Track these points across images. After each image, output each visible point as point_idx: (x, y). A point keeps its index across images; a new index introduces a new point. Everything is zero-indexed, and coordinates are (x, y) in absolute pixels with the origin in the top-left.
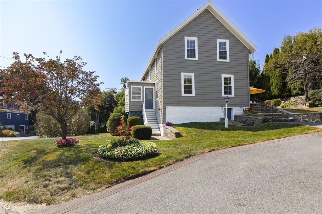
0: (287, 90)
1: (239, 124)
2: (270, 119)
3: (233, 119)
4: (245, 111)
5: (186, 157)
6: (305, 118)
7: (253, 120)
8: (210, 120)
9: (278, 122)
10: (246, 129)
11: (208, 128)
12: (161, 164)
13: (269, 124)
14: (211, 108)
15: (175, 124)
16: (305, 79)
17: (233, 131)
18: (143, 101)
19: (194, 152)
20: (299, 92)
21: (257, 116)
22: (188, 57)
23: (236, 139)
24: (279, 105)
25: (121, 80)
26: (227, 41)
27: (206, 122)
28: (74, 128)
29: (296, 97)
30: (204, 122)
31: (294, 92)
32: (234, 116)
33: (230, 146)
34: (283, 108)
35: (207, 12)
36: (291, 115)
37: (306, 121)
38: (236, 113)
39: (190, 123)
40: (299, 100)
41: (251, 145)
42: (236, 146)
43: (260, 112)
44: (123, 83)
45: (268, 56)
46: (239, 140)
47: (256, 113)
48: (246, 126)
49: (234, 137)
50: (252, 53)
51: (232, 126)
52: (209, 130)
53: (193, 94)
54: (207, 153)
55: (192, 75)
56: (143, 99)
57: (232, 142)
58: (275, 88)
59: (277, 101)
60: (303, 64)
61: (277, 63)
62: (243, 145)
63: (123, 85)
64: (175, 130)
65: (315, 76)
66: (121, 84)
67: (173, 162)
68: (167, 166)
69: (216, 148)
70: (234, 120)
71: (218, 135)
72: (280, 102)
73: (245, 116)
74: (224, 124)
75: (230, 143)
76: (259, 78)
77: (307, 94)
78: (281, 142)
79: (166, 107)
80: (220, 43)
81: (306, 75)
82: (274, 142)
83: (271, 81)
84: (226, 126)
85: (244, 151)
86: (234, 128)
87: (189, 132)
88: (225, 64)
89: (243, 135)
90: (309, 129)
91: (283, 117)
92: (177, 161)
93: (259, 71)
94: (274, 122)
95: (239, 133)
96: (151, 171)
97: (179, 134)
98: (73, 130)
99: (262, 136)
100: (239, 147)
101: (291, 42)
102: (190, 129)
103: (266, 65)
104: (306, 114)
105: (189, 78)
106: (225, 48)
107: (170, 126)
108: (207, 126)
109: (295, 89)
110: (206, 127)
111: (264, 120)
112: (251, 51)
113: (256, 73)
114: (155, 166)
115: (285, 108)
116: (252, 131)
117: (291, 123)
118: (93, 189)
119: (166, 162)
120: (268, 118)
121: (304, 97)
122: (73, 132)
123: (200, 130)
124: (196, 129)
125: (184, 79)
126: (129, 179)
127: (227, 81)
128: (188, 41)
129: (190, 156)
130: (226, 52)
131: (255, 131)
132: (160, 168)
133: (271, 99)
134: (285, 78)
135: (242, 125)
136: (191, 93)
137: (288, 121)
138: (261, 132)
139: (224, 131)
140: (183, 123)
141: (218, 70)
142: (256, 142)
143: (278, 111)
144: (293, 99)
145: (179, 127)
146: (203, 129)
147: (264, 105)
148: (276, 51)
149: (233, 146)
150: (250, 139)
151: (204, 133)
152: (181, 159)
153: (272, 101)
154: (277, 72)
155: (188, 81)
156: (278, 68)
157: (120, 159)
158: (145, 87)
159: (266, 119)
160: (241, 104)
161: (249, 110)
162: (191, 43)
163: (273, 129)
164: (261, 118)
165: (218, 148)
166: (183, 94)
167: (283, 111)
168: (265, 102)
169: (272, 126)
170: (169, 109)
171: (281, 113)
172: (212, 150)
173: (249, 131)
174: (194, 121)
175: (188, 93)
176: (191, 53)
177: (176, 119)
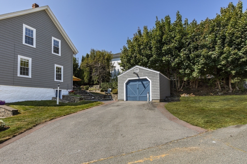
0: (92, 81)
1: (66, 102)
2: (83, 98)
3: (61, 98)
4: (70, 93)
5: (33, 126)
6: (98, 98)
7: (74, 99)
8: (44, 99)
9: (87, 100)
10: (71, 105)
11: (44, 105)
12: (14, 134)
13: (83, 101)
14: (43, 89)
15: (8, 103)
16: (100, 76)
17: (63, 107)
19: (39, 122)
20: (97, 83)
21: (77, 96)
22: (26, 43)
23: (66, 111)
24: (88, 90)
26: (59, 41)
27: (40, 100)
29: (96, 86)
30: (38, 100)
31: (95, 83)
32: (62, 96)
33: (63, 116)
34: (90, 92)
35: (44, 12)
36: (93, 96)
37: (99, 99)
38: (64, 94)
39: (25, 101)
40: (97, 87)
41: (74, 113)
42: (66, 115)
43: (78, 94)
45: (83, 57)
46: (67, 112)
47: (76, 94)
48: (70, 103)
49: (64, 110)
50: (75, 55)
51: (61, 103)
52: (44, 107)
53: (30, 76)
54: (48, 122)
55: (30, 60)
57: (64, 113)
58: (86, 78)
59: (87, 87)
60: (99, 68)
61: (87, 64)
62: (70, 114)
64: (11, 108)
65: (103, 75)
67: (24, 131)
68: (20, 134)
69: (54, 118)
70: (63, 99)
71: (52, 110)
72: (88, 87)
73: (70, 96)
74: (56, 102)
75: (63, 114)
76: (78, 71)
77: (100, 85)
78: (88, 111)
80: (54, 40)
81: (100, 74)
82: (85, 111)
83: (84, 74)
84: (58, 103)
85: (71, 117)
86: (63, 104)
87: (27, 109)
88: (58, 57)
89: (69, 109)
90: (99, 103)
91: (90, 97)
92: (27, 130)
93: (78, 65)
94: (86, 100)
95: (66, 107)
96: (6, 140)
97: (16, 112)
99: (80, 108)
100: (68, 115)
101: (95, 53)
102: (27, 107)
103: (82, 63)
104: (99, 96)
105: (26, 61)
106: (58, 46)
107: (3, 105)
108: (42, 103)
109: (95, 81)
110: (42, 105)
112: (75, 53)
113: (76, 66)
114: (9, 136)
115: (91, 92)
116: (74, 106)
117: (93, 100)
119: (18, 132)
120: (83, 97)
121: (99, 86)
123: (36, 107)
124: (33, 107)
125: (21, 61)
127: (59, 70)
128: (26, 29)
129: (37, 125)
130: (58, 48)
131: (76, 106)
132: (14, 136)
133: (84, 85)
134: (91, 74)
135: (68, 102)
136: (27, 74)
138: (79, 106)
139: (56, 107)
140: (17, 101)
141: (52, 61)
142: (77, 112)
143: (88, 93)
144: (95, 86)
145: (14, 106)
146: (39, 106)
147: (80, 89)
148: (88, 55)
149: (65, 115)
150: (74, 110)
151: (40, 109)
152: (30, 128)
153: (85, 87)
154: (88, 69)
155: (25, 64)
156: (88, 67)
159: (82, 98)
160: (67, 87)
161: (72, 92)
162: (29, 31)
163: (85, 104)
164: (79, 97)
165: (56, 117)
166: (19, 75)
167: (90, 93)
168: (81, 87)
169: (84, 102)
170: (2, 88)
171: (89, 95)
172: (52, 119)
173: (73, 106)
174: (29, 100)
175: (24, 74)
176: (29, 40)
177: (10, 98)
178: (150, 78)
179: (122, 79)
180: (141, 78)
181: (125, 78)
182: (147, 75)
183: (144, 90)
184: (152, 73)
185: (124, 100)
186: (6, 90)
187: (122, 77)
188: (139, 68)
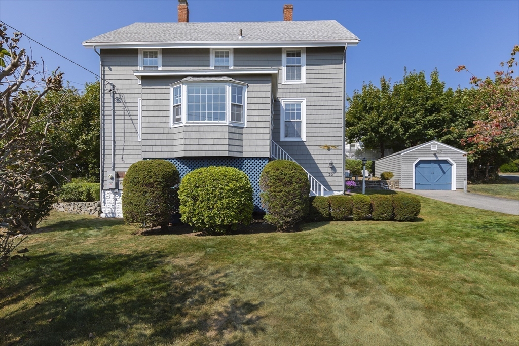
178: (454, 159)
179: (409, 157)
180: (439, 159)
181: (415, 157)
182: (450, 155)
183: (441, 175)
184: (456, 153)
185: (412, 189)
187: (409, 155)
188: (438, 145)
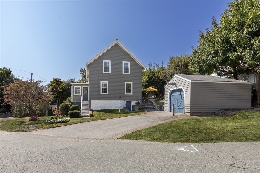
2: (143, 108)
6: (157, 108)
8: (118, 108)
14: (116, 101)
18: (82, 96)
22: (105, 72)
25: (80, 70)
26: (129, 63)
27: (115, 109)
28: (38, 112)
32: (132, 106)
35: (117, 45)
36: (155, 106)
38: (133, 104)
39: (105, 109)
44: (82, 72)
53: (108, 93)
55: (107, 82)
56: (82, 94)
63: (82, 74)
66: (80, 73)
70: (132, 108)
79: (91, 100)
80: (124, 63)
88: (128, 76)
91: (152, 107)
97: (92, 115)
98: (37, 113)
102: (101, 113)
106: (128, 67)
107: (92, 111)
108: (112, 111)
111: (139, 109)
118: (42, 129)
122: (37, 114)
125: (102, 84)
126: (53, 127)
127: (129, 85)
128: (105, 62)
130: (128, 69)
136: (106, 92)
137: (152, 109)
141: (123, 80)
146: (107, 113)
155: (104, 85)
157: (53, 123)
158: (83, 87)
161: (138, 102)
162: (107, 64)
166: (101, 93)
170: (93, 102)
174: (108, 109)
175: (104, 92)
176: (107, 69)
177: (97, 107)
178: (183, 87)
180: (178, 88)
181: (169, 89)
182: (182, 84)
183: (181, 101)
184: (185, 81)
185: (168, 111)
186: (95, 103)
187: (167, 88)
188: (177, 77)
